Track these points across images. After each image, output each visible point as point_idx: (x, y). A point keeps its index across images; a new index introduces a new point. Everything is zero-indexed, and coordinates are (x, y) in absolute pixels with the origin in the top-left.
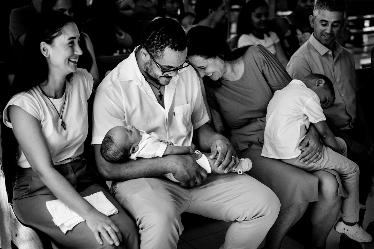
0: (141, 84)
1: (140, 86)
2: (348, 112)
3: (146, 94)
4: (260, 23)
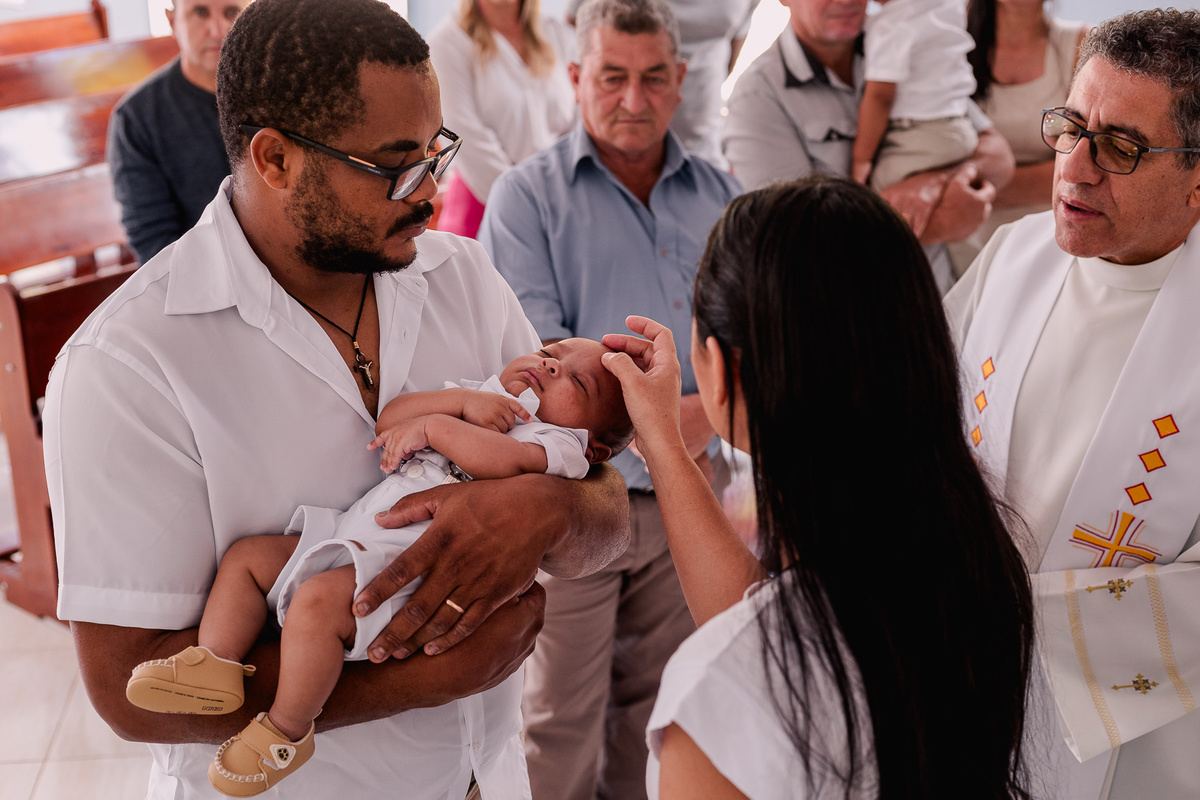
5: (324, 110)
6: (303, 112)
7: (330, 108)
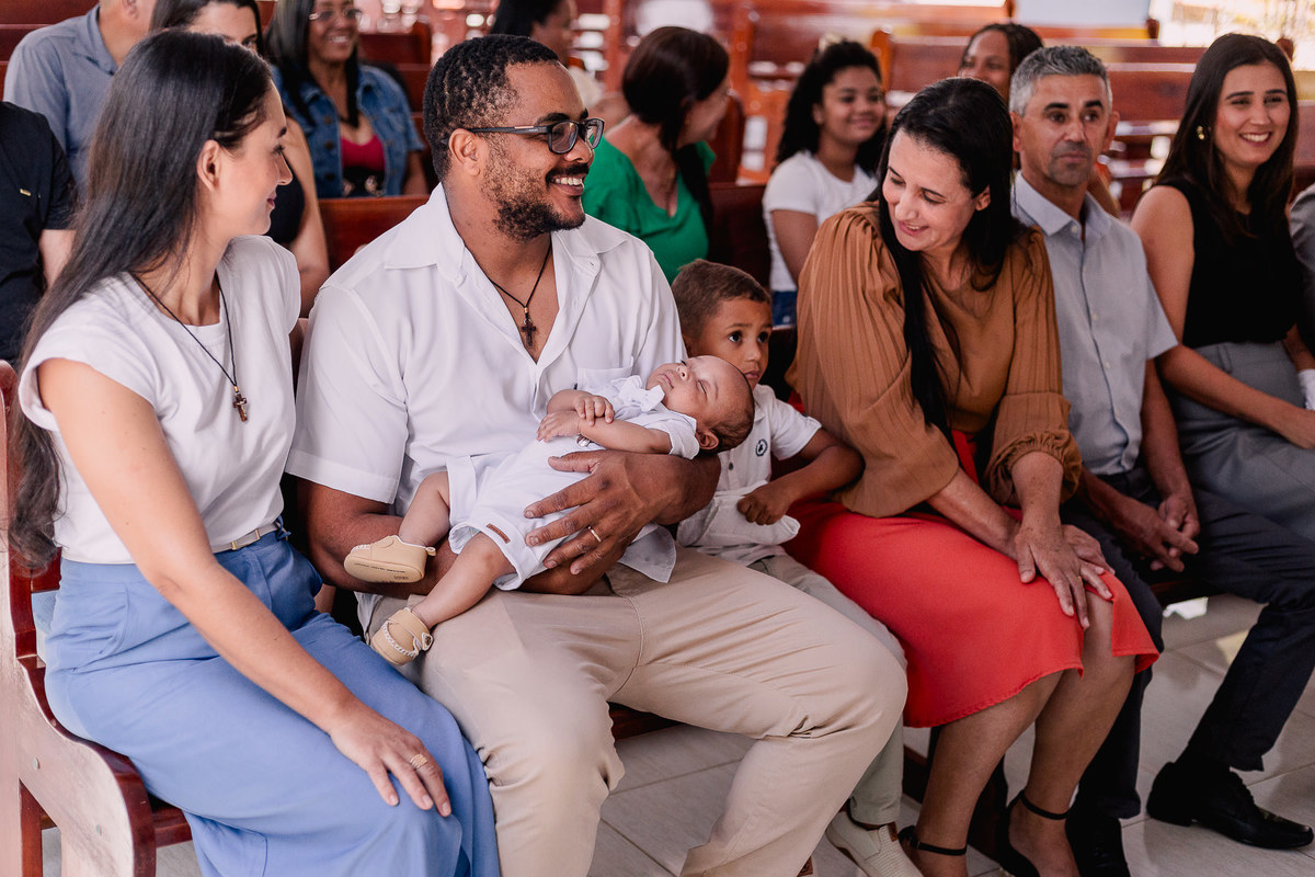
0: (461, 279)
1: (456, 286)
2: (1118, 420)
3: (477, 310)
4: (848, 120)
5: (489, 105)
6: (476, 112)
7: (493, 102)
